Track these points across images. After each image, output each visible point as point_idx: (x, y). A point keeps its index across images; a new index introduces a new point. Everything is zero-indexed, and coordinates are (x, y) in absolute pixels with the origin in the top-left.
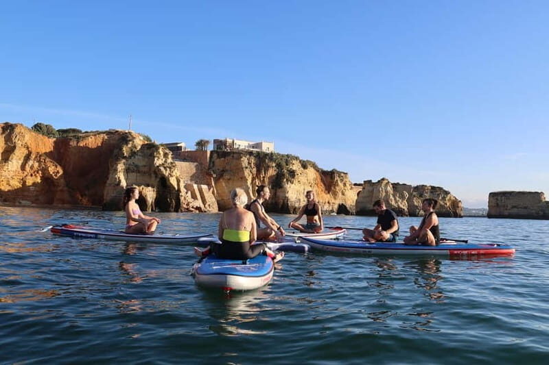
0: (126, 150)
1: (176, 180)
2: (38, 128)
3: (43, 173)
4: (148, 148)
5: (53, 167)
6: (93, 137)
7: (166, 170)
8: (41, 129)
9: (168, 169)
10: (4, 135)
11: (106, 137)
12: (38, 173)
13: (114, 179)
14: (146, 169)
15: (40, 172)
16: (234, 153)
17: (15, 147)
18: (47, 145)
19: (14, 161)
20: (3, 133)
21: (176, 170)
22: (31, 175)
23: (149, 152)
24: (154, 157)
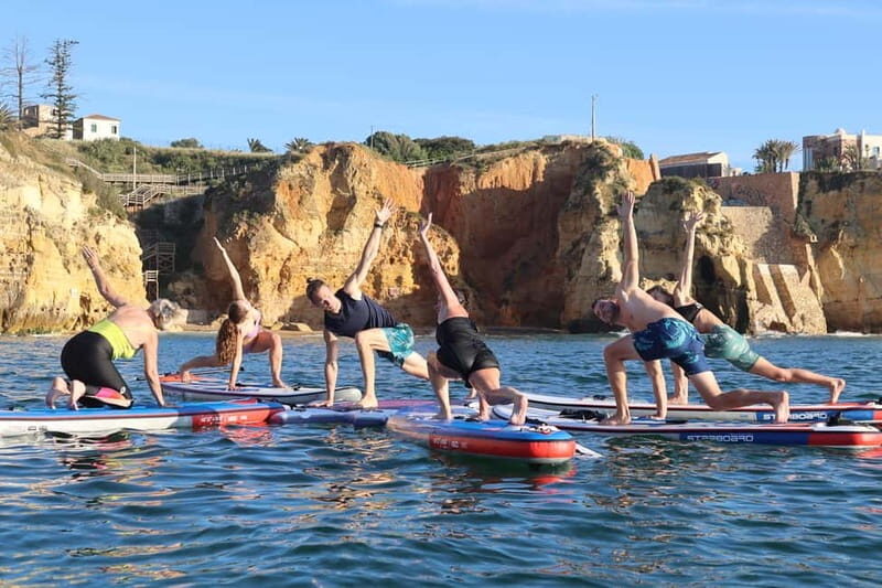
0: (601, 191)
1: (736, 264)
2: (379, 143)
3: (417, 256)
4: (665, 191)
5: (438, 241)
6: (511, 161)
7: (713, 241)
8: (387, 146)
9: (717, 238)
10: (329, 173)
11: (543, 160)
12: (405, 254)
13: (593, 268)
14: (664, 240)
15: (410, 253)
16: (864, 175)
17: (354, 198)
18: (409, 185)
19: (354, 230)
20: (326, 167)
21: (735, 241)
22: (392, 261)
23: (669, 199)
24: (682, 211)
